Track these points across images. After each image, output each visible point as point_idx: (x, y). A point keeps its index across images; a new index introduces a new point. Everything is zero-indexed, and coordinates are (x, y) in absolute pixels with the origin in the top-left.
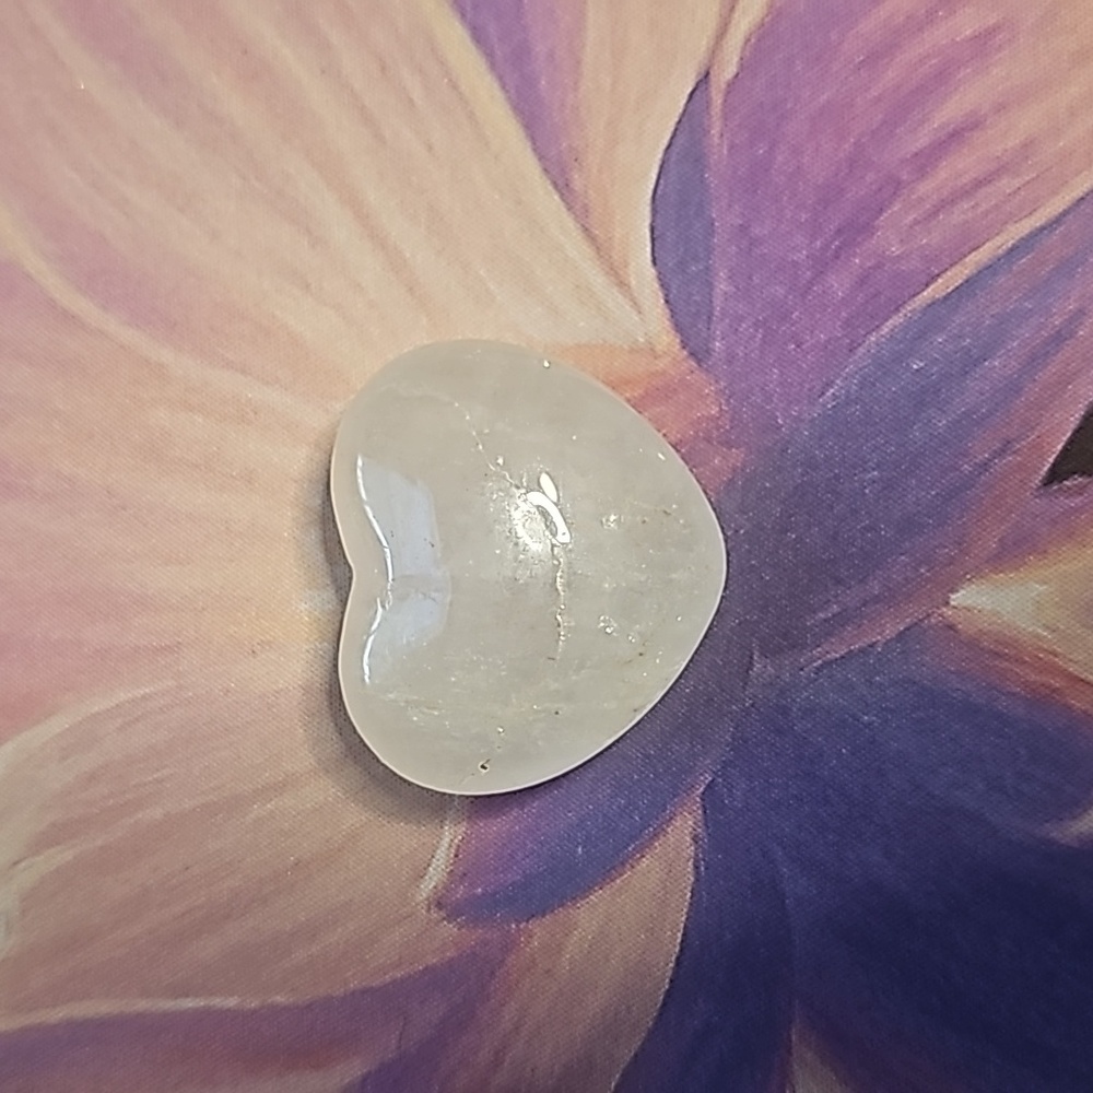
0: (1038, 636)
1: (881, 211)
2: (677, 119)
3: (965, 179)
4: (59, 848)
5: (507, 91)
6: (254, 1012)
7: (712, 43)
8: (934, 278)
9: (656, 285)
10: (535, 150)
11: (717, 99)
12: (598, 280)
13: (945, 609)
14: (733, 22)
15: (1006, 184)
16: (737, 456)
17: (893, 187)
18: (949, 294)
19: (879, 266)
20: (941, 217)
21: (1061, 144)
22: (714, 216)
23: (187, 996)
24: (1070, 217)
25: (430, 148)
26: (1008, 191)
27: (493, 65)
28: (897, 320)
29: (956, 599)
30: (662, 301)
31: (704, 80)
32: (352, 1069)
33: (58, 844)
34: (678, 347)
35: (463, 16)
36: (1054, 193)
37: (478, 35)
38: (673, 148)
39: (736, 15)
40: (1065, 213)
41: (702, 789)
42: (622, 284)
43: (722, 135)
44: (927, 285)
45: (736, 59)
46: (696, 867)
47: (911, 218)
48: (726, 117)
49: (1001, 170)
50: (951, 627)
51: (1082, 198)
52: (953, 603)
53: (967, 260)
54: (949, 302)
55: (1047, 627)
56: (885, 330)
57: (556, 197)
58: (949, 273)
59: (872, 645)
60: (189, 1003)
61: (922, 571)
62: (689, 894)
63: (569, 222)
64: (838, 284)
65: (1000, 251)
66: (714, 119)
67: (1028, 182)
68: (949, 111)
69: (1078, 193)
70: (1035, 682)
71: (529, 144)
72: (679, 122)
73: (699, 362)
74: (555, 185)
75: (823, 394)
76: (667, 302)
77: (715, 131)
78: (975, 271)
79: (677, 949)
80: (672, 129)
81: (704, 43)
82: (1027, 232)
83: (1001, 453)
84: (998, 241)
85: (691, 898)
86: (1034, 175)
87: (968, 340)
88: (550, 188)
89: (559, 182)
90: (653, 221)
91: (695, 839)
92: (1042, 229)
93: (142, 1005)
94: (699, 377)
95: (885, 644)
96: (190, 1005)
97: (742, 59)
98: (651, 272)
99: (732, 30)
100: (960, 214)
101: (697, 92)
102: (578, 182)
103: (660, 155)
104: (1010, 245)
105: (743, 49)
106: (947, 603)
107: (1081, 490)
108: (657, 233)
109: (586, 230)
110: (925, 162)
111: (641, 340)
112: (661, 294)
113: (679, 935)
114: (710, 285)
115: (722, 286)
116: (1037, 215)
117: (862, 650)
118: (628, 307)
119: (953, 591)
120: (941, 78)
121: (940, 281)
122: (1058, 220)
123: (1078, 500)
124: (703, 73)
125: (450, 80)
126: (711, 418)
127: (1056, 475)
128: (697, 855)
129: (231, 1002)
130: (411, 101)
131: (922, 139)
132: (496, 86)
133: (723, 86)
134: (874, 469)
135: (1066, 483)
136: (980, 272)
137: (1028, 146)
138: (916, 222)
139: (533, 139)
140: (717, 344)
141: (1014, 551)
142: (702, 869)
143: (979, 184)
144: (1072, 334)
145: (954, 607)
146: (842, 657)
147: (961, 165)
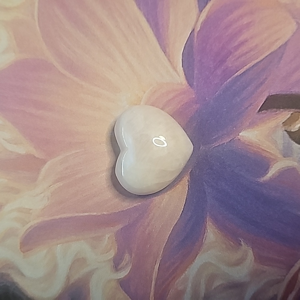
0: (256, 142)
1: (228, 58)
2: (187, 38)
3: (244, 52)
4: (59, 183)
5: (154, 32)
6: (99, 216)
7: (195, 23)
8: (238, 71)
9: (183, 71)
10: (159, 44)
11: (196, 35)
12: (171, 70)
13: (238, 136)
14: (199, 19)
15: (252, 53)
16: (198, 106)
17: (230, 53)
18: (241, 74)
19: (227, 69)
20: (239, 59)
21: (263, 45)
22: (195, 57)
23: (85, 213)
24: (264, 60)
25: (138, 43)
26: (253, 54)
27: (151, 26)
28: (230, 79)
29: (240, 134)
30: (184, 74)
31: (193, 30)
32: (119, 227)
33: (59, 182)
34: (187, 84)
35: (145, 16)
36: (262, 55)
37: (148, 21)
38: (187, 44)
39: (200, 18)
40: (263, 59)
41: (190, 172)
42: (176, 71)
43: (197, 42)
44: (236, 72)
45: (200, 27)
46: (189, 187)
47: (233, 59)
48: (197, 38)
49: (251, 50)
50: (239, 140)
51: (267, 56)
52: (240, 135)
53: (244, 68)
54: (240, 76)
55: (258, 140)
56: (228, 81)
57: (163, 53)
58: (241, 70)
59: (224, 143)
60: (86, 214)
61: (234, 129)
62: (187, 192)
63: (166, 58)
64: (219, 72)
65: (251, 66)
66: (195, 38)
67: (257, 53)
68: (242, 38)
69: (266, 55)
70: (256, 150)
71: (158, 42)
72: (188, 39)
73: (191, 87)
74: (163, 51)
75: (215, 94)
76: (185, 74)
77: (195, 41)
78: (246, 70)
79: (184, 203)
80: (187, 40)
81: (193, 23)
82: (256, 62)
83: (250, 106)
84: (250, 64)
85: (188, 193)
86: (257, 51)
87: (244, 84)
88: (162, 51)
89: (164, 50)
90: (182, 58)
91: (188, 181)
92: (259, 62)
93: (77, 214)
94: (191, 90)
95: (227, 143)
96: (86, 215)
97: (201, 27)
98: (182, 68)
99: (199, 21)
100: (243, 59)
101: (192, 33)
102: (167, 50)
103: (184, 45)
104: (253, 65)
105: (201, 25)
106: (239, 135)
107: (265, 113)
108: (183, 61)
109: (169, 60)
110: (237, 48)
111: (180, 82)
112: (184, 73)
113: (185, 200)
114: (194, 71)
115: (196, 72)
116: (258, 59)
117: (222, 144)
118: (177, 75)
119: (240, 133)
120: (240, 32)
121: (239, 72)
122: (262, 60)
123: (265, 115)
124: (193, 29)
125: (142, 29)
126: (193, 98)
127: (260, 110)
128: (188, 184)
129: (95, 214)
130: (134, 33)
131: (236, 44)
132: (151, 30)
133: (197, 32)
134: (225, 109)
135: (263, 112)
136: (247, 70)
137: (257, 46)
138: (234, 60)
139: (159, 42)
140: (195, 83)
141: (252, 125)
142: (190, 187)
143: (247, 53)
144: (264, 83)
145: (240, 136)
146: (218, 146)
147: (244, 49)
